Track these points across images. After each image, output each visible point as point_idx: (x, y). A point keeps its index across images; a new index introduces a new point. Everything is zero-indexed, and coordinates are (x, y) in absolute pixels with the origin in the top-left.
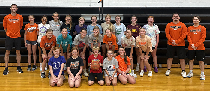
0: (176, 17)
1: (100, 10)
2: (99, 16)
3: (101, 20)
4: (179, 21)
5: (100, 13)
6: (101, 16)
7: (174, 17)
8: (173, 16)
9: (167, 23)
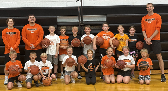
0: (32, 19)
1: (79, 10)
2: (78, 18)
3: (81, 22)
4: (35, 24)
5: (79, 14)
6: (81, 18)
7: (30, 19)
8: (28, 18)
9: (23, 27)
